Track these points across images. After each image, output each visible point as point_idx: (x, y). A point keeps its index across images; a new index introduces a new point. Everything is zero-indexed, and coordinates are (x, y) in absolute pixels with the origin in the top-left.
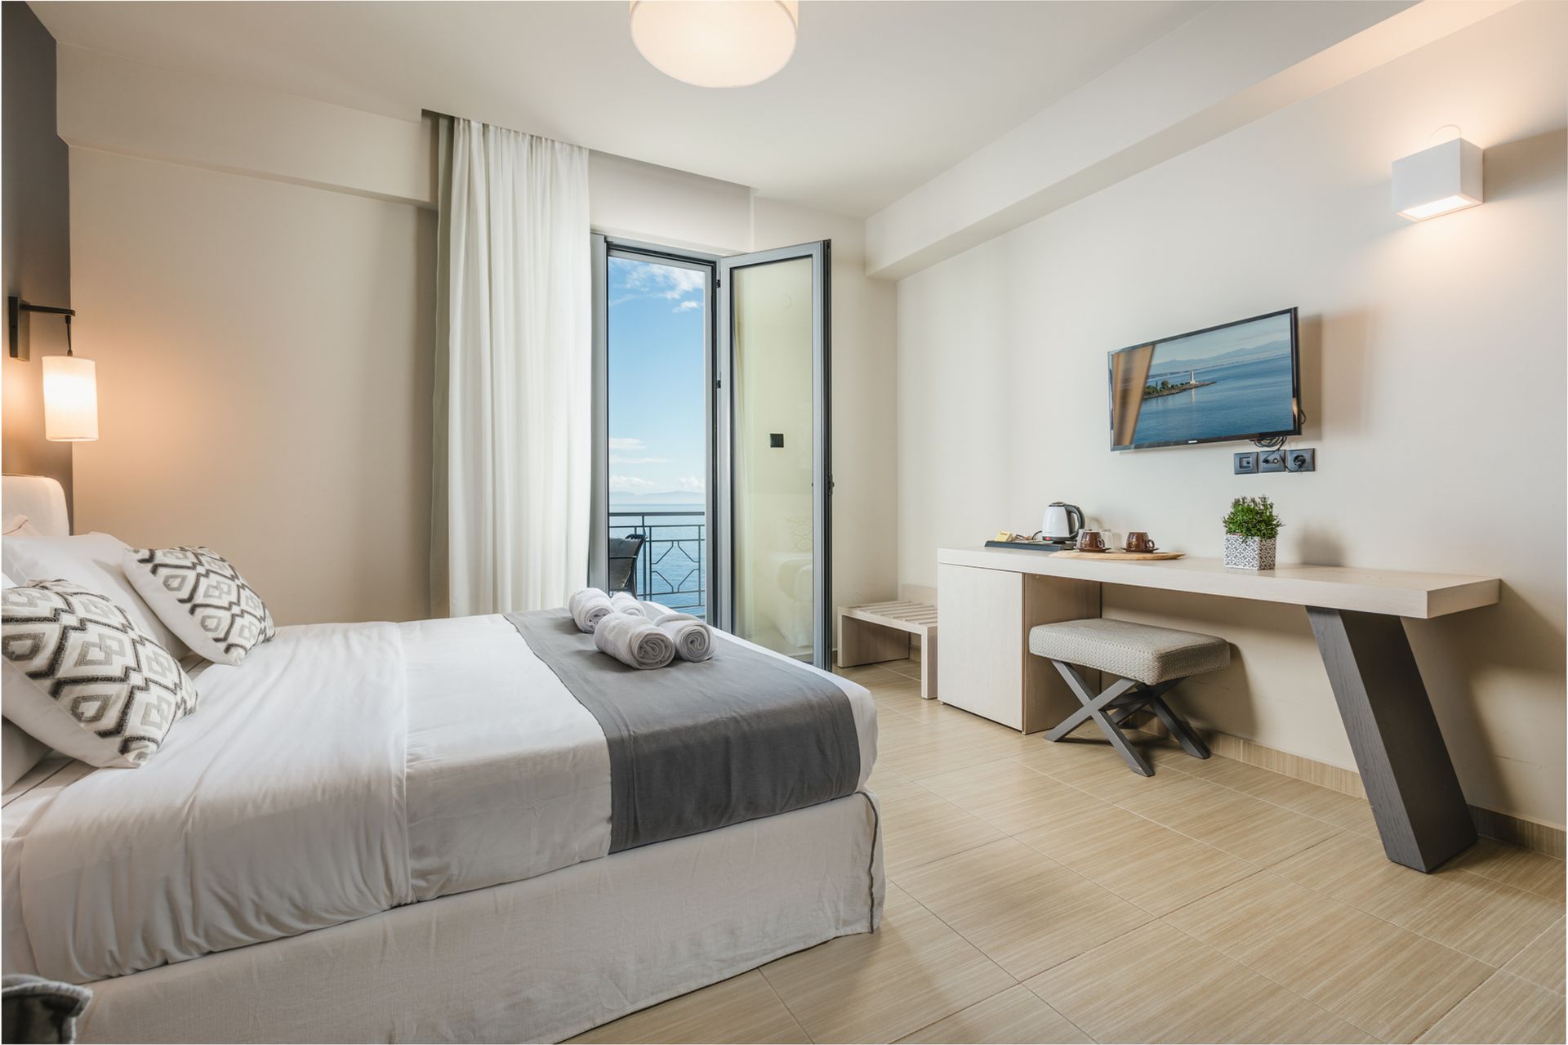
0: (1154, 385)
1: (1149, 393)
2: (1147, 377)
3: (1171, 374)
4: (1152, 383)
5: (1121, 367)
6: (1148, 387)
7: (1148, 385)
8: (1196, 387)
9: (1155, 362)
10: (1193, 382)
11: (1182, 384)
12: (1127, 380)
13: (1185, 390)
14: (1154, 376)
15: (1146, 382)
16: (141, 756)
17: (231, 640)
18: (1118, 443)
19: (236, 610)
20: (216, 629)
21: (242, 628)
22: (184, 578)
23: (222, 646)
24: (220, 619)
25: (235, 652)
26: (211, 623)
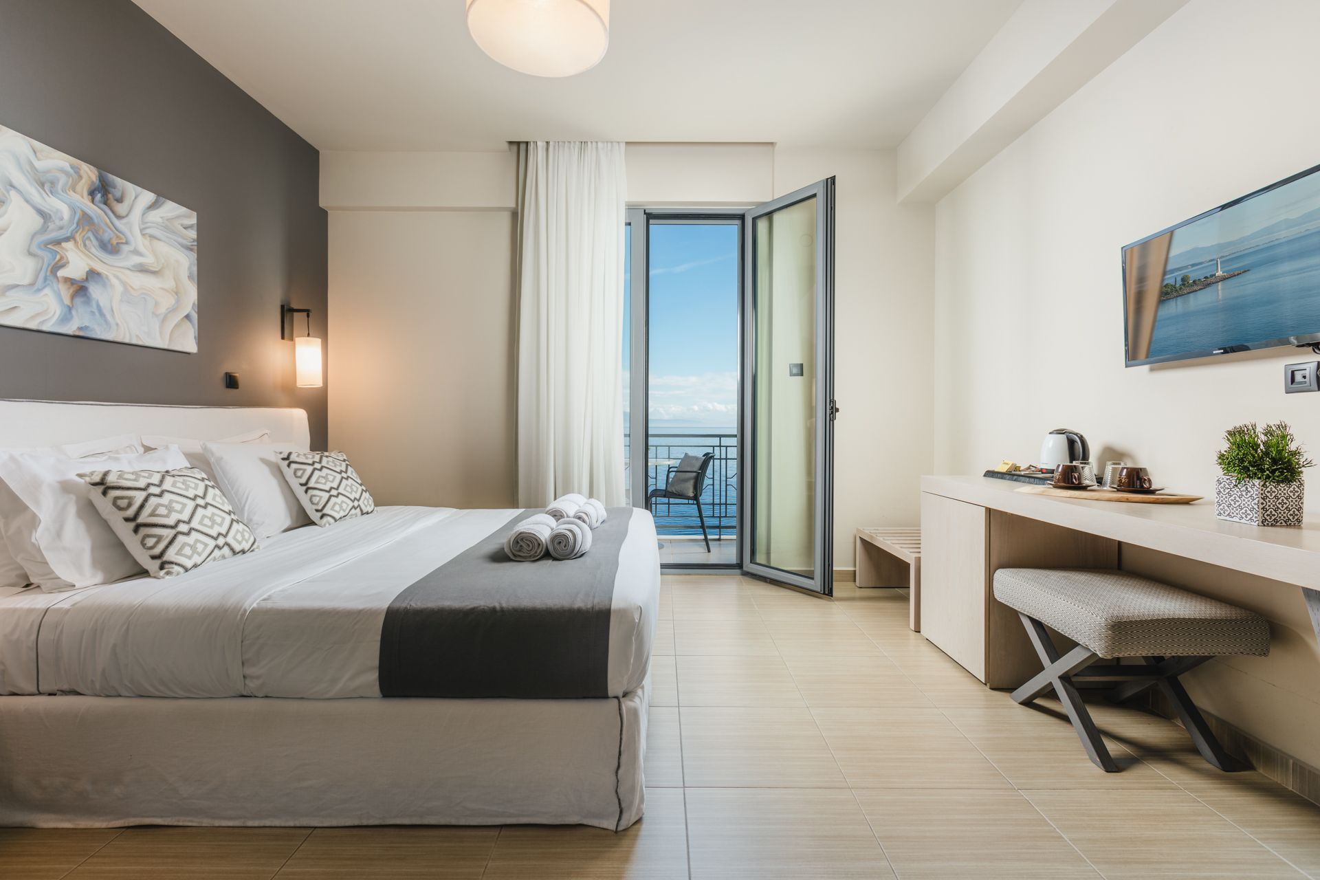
0: (1172, 282)
1: (1167, 293)
2: (1165, 273)
3: (1193, 265)
4: (1170, 280)
5: (1136, 264)
6: (1166, 286)
7: (1165, 283)
8: (1224, 279)
9: (1173, 253)
10: (1220, 273)
11: (1206, 277)
12: (1141, 280)
13: (1209, 285)
14: (1172, 271)
15: (1163, 280)
16: (168, 573)
17: (325, 511)
18: (1132, 357)
19: (334, 492)
20: (317, 504)
21: (335, 504)
22: (304, 470)
23: (319, 514)
24: (321, 497)
25: (326, 519)
26: (316, 500)
